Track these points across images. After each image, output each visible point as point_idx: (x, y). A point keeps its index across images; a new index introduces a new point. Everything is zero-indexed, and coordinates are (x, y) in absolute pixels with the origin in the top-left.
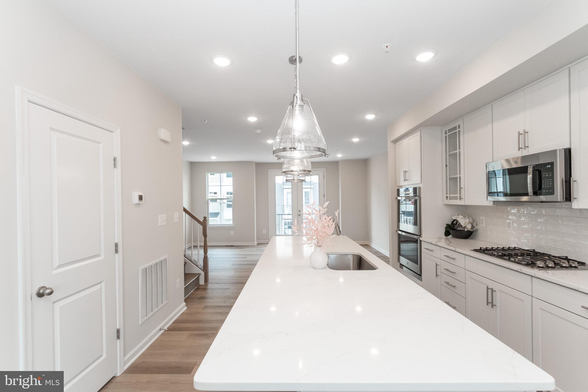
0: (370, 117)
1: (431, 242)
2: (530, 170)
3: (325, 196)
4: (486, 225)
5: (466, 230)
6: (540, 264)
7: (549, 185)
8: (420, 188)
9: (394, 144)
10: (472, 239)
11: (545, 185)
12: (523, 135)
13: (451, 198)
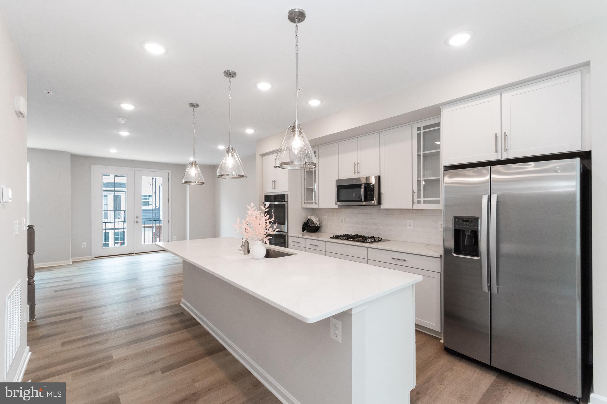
0: (250, 131)
1: (298, 236)
2: (363, 186)
3: (170, 201)
4: (328, 222)
5: (317, 226)
6: (369, 240)
7: (372, 196)
8: (287, 195)
9: (262, 157)
10: (318, 232)
11: (369, 196)
12: (357, 165)
13: (308, 203)
